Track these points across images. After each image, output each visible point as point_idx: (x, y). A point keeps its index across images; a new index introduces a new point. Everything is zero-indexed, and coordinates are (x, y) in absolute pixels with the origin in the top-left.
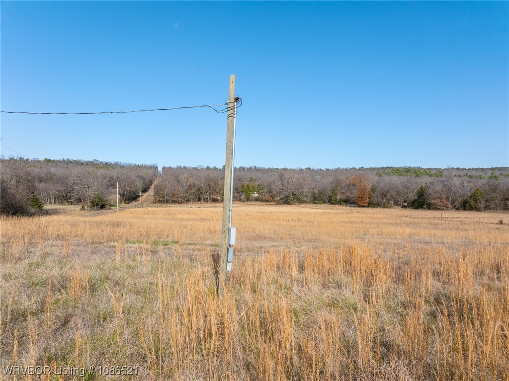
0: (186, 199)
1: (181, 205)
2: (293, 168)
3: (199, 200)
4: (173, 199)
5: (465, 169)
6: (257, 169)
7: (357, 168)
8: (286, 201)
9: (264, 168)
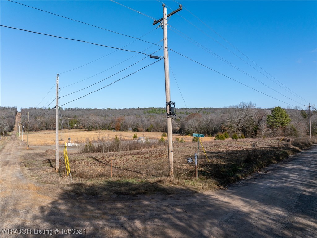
0: (40, 129)
1: (38, 132)
2: (100, 108)
3: (47, 129)
4: (34, 129)
5: (189, 109)
6: (79, 109)
7: (135, 108)
8: (89, 129)
9: (83, 109)
